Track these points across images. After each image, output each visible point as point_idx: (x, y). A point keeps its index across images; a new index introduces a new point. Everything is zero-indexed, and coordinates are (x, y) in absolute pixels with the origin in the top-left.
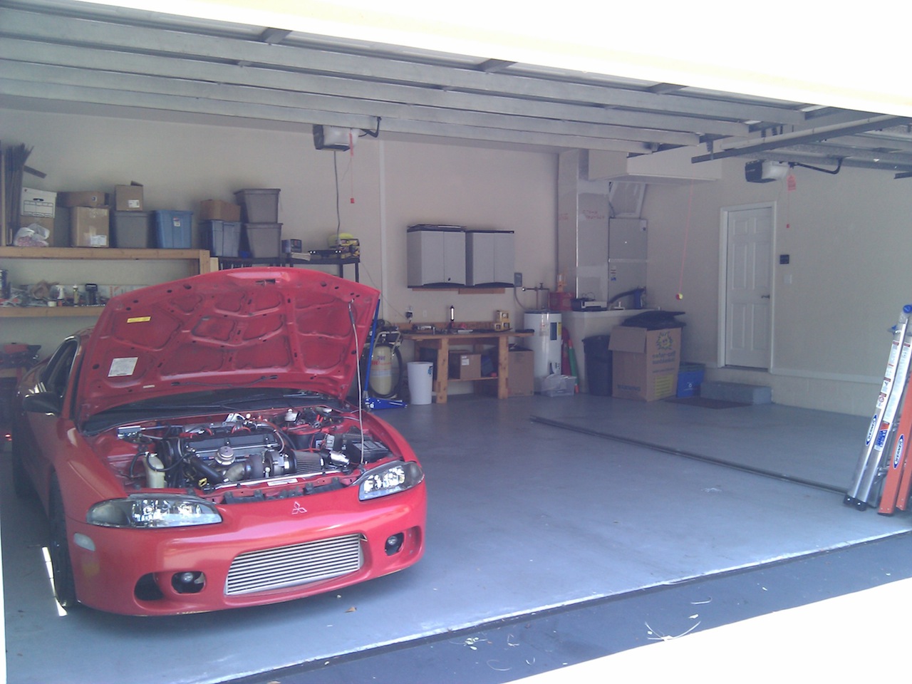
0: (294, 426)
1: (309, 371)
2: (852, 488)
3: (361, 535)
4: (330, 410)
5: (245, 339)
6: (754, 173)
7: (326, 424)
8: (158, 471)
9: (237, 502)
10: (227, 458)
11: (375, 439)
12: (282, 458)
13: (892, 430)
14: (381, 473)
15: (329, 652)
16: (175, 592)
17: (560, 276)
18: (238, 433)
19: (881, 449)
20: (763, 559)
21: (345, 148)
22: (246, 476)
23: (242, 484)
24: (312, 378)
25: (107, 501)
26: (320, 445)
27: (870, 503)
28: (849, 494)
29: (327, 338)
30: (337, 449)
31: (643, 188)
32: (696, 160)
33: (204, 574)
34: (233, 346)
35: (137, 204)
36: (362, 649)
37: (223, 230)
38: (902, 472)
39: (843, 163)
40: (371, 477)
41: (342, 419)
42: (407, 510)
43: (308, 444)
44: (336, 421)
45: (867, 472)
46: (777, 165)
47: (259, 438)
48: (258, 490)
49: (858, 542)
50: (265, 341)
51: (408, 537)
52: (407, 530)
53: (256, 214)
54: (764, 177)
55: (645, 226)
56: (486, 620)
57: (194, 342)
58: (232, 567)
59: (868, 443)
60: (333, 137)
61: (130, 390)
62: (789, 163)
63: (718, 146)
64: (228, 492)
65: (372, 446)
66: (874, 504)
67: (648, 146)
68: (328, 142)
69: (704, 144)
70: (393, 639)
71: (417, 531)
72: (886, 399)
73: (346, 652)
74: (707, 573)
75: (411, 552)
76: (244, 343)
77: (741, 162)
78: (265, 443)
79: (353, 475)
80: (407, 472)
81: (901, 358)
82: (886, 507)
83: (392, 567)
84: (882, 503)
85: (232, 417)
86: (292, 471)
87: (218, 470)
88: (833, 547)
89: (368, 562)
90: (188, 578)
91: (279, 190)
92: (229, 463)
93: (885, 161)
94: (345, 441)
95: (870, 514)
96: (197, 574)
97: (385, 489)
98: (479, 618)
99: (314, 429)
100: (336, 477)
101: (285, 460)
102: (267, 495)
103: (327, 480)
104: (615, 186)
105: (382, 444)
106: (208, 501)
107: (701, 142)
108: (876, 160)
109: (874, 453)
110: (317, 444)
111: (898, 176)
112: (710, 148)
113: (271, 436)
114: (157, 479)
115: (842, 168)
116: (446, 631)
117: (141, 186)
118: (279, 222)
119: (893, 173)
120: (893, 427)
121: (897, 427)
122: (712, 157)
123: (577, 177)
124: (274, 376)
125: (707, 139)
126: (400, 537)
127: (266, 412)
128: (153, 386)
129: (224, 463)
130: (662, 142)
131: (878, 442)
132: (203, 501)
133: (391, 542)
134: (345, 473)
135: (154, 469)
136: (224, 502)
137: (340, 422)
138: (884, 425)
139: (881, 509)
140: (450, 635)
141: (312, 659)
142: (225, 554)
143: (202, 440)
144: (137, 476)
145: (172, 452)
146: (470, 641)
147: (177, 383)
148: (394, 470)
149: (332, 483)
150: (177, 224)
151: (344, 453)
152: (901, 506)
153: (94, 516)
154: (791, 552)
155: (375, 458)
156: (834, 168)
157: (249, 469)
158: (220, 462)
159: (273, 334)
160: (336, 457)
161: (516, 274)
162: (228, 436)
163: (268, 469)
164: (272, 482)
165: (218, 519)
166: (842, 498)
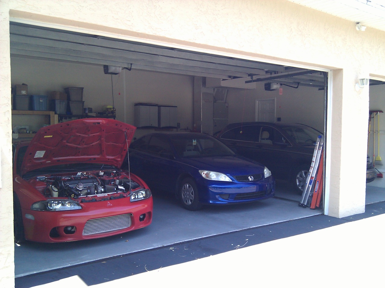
0: (102, 177)
1: (108, 157)
2: (301, 200)
3: (131, 214)
4: (115, 172)
5: (85, 145)
6: (268, 87)
7: (115, 176)
8: (56, 191)
9: (86, 202)
10: (81, 187)
11: (133, 181)
12: (101, 187)
13: (315, 179)
14: (137, 193)
15: (122, 253)
16: (65, 234)
17: (195, 125)
18: (83, 179)
19: (311, 186)
20: (270, 223)
21: (116, 74)
22: (88, 194)
23: (88, 196)
24: (108, 160)
25: (39, 202)
26: (113, 184)
27: (307, 205)
28: (300, 202)
29: (115, 145)
30: (120, 185)
31: (226, 91)
32: (247, 82)
33: (75, 227)
34: (81, 147)
35: (25, 92)
36: (133, 252)
37: (60, 104)
38: (318, 194)
39: (300, 84)
40: (134, 194)
41: (121, 175)
42: (146, 206)
43: (109, 183)
44: (118, 175)
45: (306, 194)
46: (276, 85)
47: (91, 181)
48: (94, 198)
49: (303, 217)
50: (92, 145)
51: (147, 215)
52: (146, 213)
53: (73, 97)
54: (271, 89)
55: (227, 106)
56: (176, 243)
57: (67, 145)
58: (85, 225)
59: (307, 184)
60: (112, 69)
61: (41, 163)
62: (280, 84)
63: (255, 78)
64: (83, 199)
65: (133, 184)
66: (309, 206)
67: (230, 77)
68: (110, 71)
69: (250, 77)
70: (144, 249)
71: (150, 213)
72: (313, 168)
73: (128, 253)
74: (251, 227)
75: (148, 221)
76: (85, 146)
77: (263, 83)
78: (94, 182)
79: (127, 193)
80: (146, 193)
81: (318, 154)
82: (313, 206)
83: (141, 226)
84: (311, 206)
85: (79, 174)
86: (105, 192)
87: (78, 192)
88: (294, 219)
89: (133, 223)
90: (69, 229)
91: (83, 88)
92: (82, 189)
93: (314, 84)
94: (123, 182)
95: (307, 209)
96: (72, 227)
97: (139, 198)
98: (173, 242)
99: (111, 178)
100: (121, 194)
101: (102, 188)
102: (97, 200)
103: (118, 195)
104: (216, 90)
105: (136, 183)
106: (76, 202)
107: (249, 76)
108: (311, 84)
109: (309, 187)
110: (112, 183)
111: (320, 89)
112: (252, 78)
113: (95, 180)
114: (56, 194)
115: (299, 86)
116: (162, 246)
117: (27, 85)
118: (83, 100)
119: (317, 88)
120: (315, 178)
121: (316, 178)
122: (252, 81)
123: (201, 86)
124: (95, 159)
125: (251, 75)
126: (144, 215)
127: (92, 172)
128: (50, 162)
129: (80, 189)
130: (234, 75)
131: (310, 183)
132: (74, 202)
133: (141, 217)
134: (125, 193)
135: (54, 191)
136: (82, 202)
137: (120, 175)
138: (312, 177)
139: (311, 207)
140: (163, 247)
141: (116, 255)
142: (83, 220)
143: (70, 181)
144: (48, 194)
145: (60, 185)
146: (171, 248)
147: (59, 160)
148: (142, 192)
149: (120, 196)
150: (41, 101)
151: (123, 186)
152: (318, 206)
153: (33, 207)
154: (279, 221)
155: (134, 188)
156: (296, 86)
157: (89, 191)
158: (78, 189)
159: (96, 143)
160: (120, 187)
161: (178, 123)
162: (80, 180)
163: (96, 191)
164: (99, 195)
165: (80, 208)
166: (298, 204)
